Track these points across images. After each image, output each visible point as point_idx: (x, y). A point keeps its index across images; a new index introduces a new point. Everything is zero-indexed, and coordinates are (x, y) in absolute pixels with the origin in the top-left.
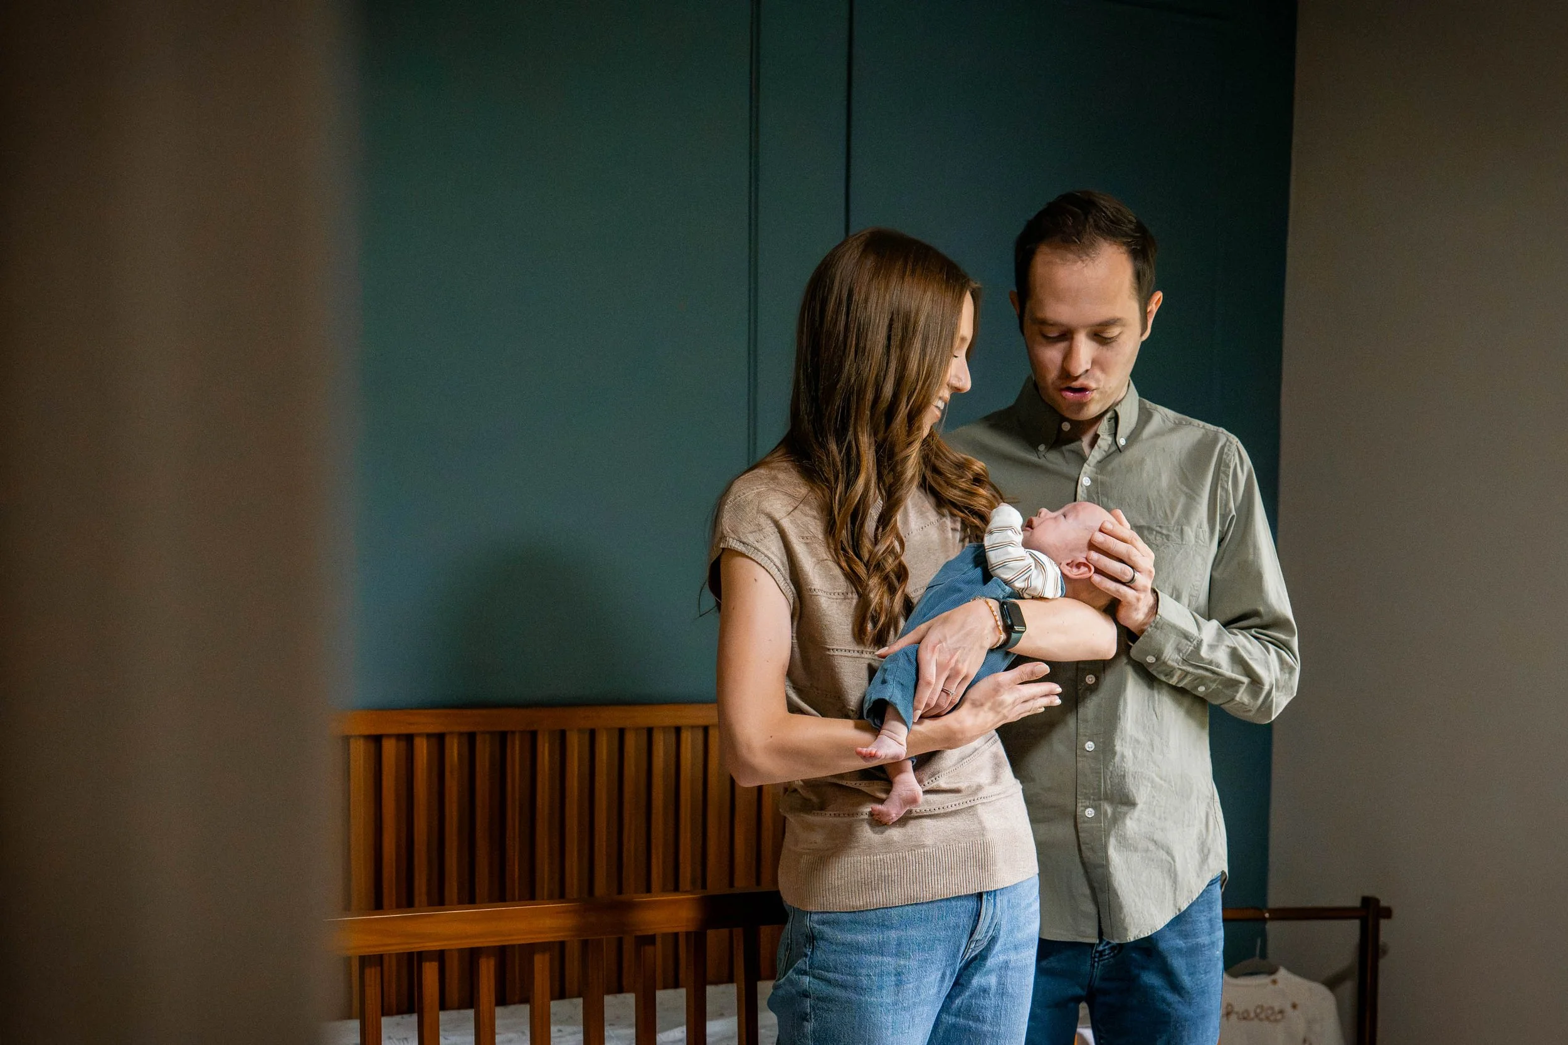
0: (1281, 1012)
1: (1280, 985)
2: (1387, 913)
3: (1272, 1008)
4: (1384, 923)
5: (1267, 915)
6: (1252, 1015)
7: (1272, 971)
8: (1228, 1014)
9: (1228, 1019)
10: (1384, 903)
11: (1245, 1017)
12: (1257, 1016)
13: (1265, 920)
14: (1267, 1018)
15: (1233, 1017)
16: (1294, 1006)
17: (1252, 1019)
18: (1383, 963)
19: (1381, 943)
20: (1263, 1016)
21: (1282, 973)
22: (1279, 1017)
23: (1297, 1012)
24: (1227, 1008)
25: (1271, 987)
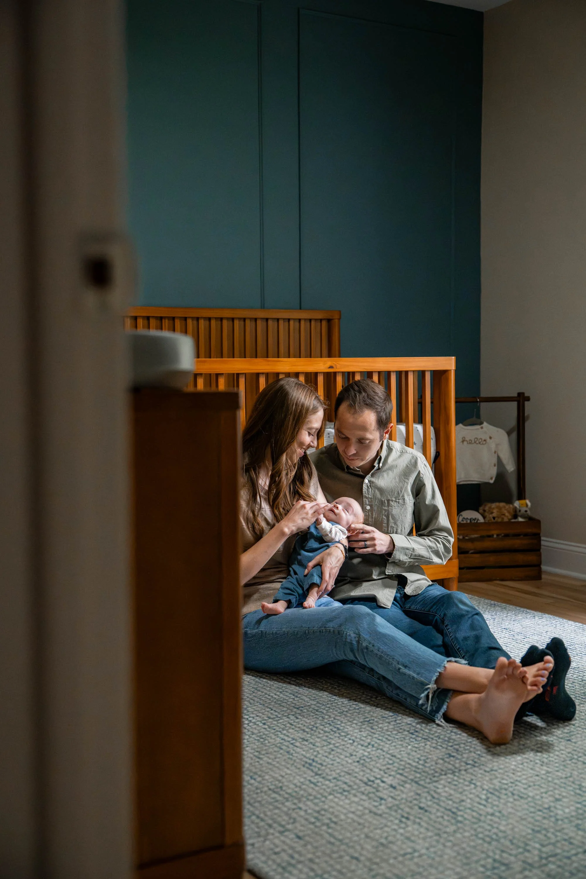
0: (485, 440)
1: (485, 429)
2: (528, 399)
3: (481, 439)
4: (526, 403)
5: (478, 400)
6: (473, 442)
7: (481, 423)
8: (463, 441)
9: (463, 444)
10: (526, 395)
11: (470, 442)
12: (475, 442)
13: (477, 402)
14: (480, 443)
15: (465, 443)
16: (490, 438)
17: (473, 444)
18: (527, 424)
19: (526, 414)
20: (477, 442)
21: (485, 424)
22: (484, 442)
23: (491, 441)
24: (463, 438)
25: (481, 430)
